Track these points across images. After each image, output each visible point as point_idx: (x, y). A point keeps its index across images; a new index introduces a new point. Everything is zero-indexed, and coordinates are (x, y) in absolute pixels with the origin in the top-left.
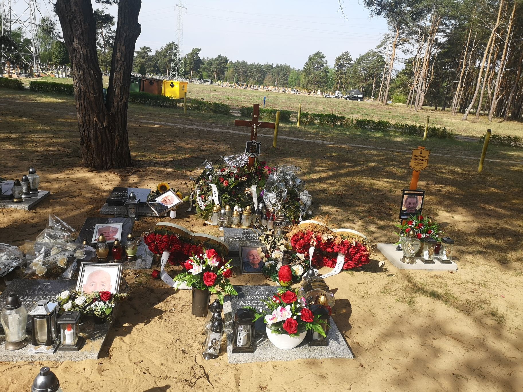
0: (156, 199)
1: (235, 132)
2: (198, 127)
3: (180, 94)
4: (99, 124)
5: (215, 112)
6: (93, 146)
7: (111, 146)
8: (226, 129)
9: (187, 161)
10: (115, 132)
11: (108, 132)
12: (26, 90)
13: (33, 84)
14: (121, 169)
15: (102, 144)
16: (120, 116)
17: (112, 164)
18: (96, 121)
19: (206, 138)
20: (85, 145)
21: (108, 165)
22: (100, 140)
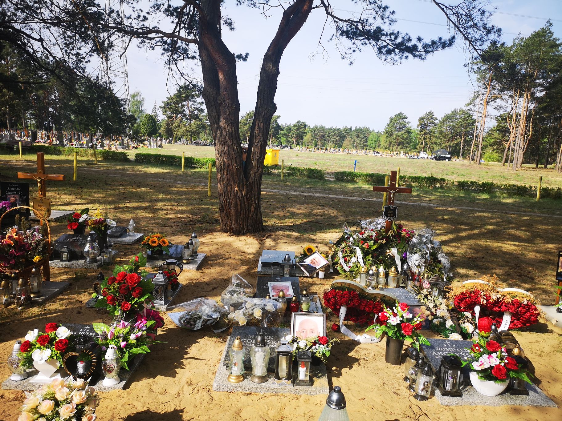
0: (305, 261)
1: (336, 196)
2: (299, 193)
3: (272, 161)
4: (239, 193)
5: (309, 177)
6: (233, 212)
7: (247, 212)
8: (327, 194)
9: (306, 226)
10: (251, 200)
11: (246, 200)
12: (131, 161)
13: (138, 155)
14: (256, 234)
15: (241, 211)
16: (256, 186)
17: (248, 229)
18: (237, 191)
19: (311, 203)
20: (225, 212)
21: (245, 230)
22: (239, 207)
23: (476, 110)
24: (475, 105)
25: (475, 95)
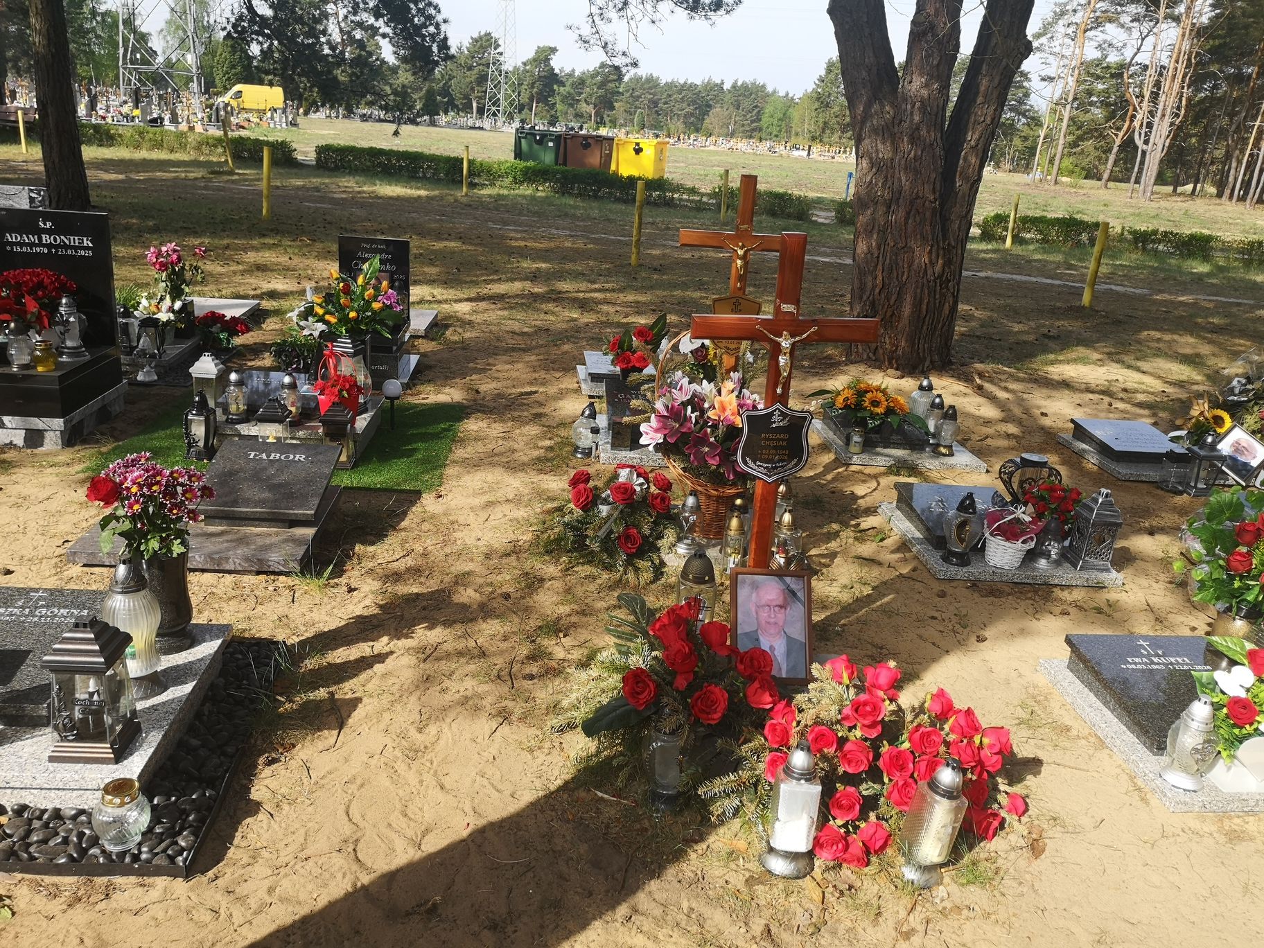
3: (655, 170)
4: (930, 272)
5: (774, 214)
6: (906, 319)
10: (947, 286)
15: (926, 316)
18: (925, 265)
22: (925, 307)
23: (1054, 50)
24: (1052, 37)
25: (1055, 12)
